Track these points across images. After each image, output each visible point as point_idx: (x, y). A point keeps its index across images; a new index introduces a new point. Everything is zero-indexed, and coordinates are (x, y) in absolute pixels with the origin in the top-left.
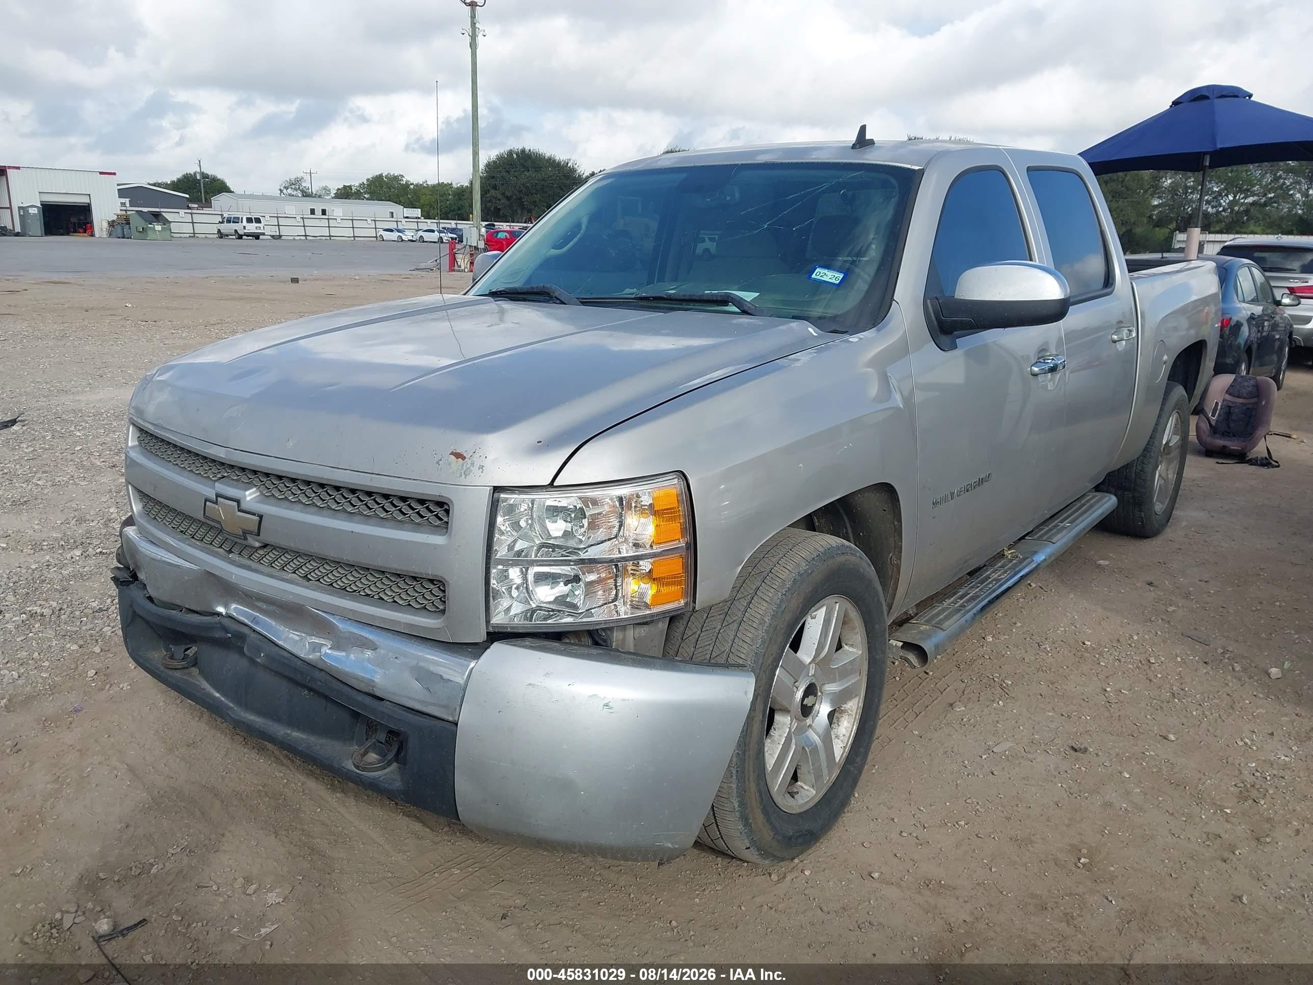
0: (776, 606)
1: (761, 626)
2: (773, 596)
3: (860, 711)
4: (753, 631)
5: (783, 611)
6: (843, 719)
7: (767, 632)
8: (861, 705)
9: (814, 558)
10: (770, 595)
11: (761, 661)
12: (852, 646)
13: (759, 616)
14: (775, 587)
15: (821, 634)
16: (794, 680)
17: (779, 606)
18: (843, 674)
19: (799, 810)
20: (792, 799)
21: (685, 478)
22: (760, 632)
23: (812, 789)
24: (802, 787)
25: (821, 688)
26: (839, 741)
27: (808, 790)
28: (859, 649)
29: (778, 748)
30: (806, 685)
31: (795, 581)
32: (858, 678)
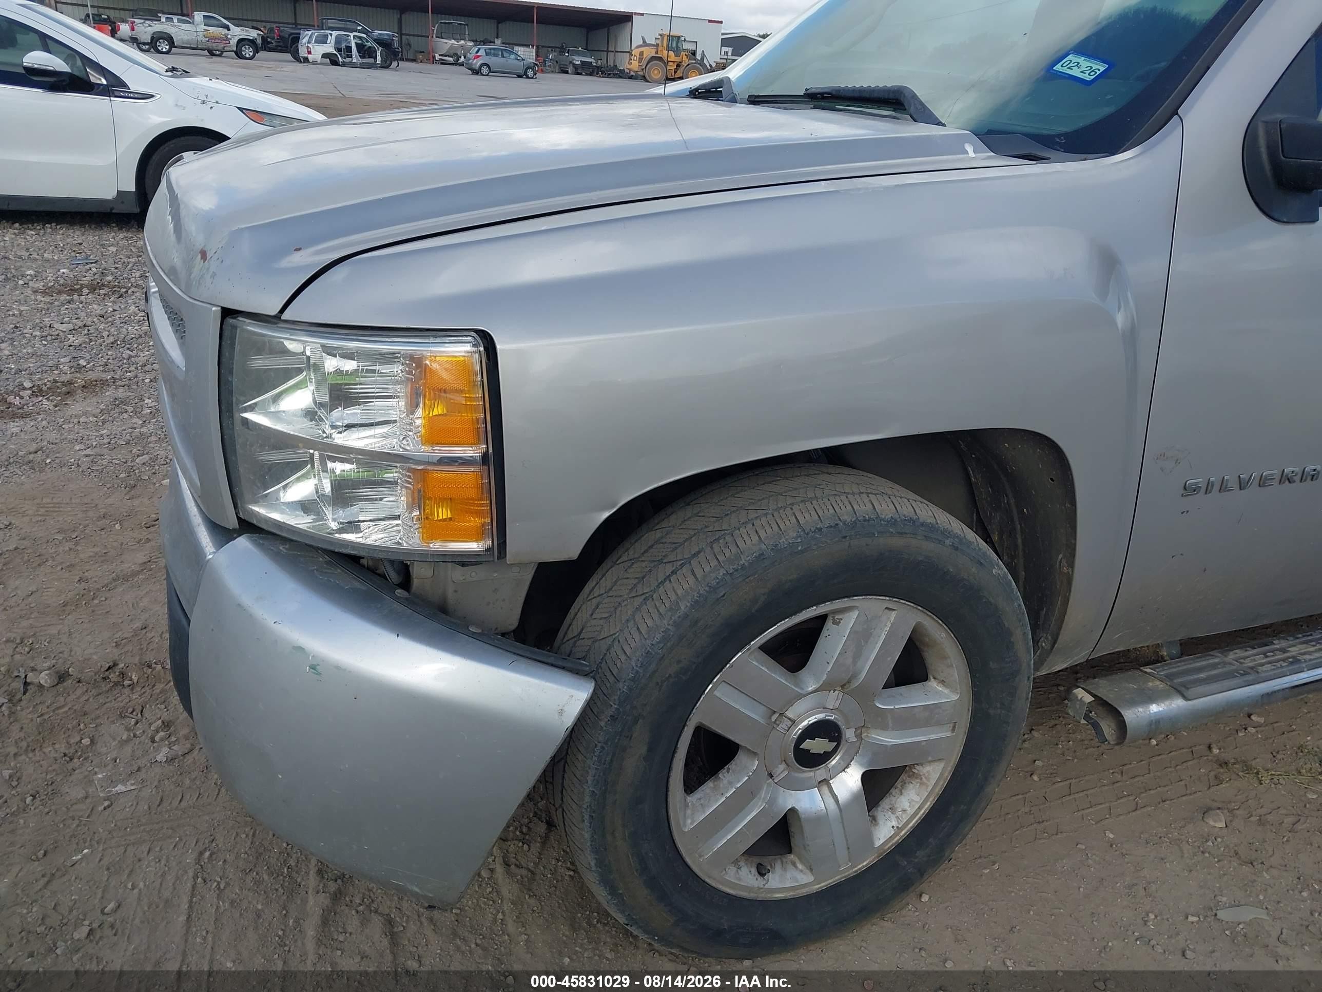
0: (707, 589)
1: (670, 614)
2: (710, 572)
3: (943, 784)
4: (656, 616)
5: (718, 600)
6: (911, 786)
7: (677, 625)
8: (948, 775)
9: (820, 529)
10: (707, 569)
11: (653, 666)
12: (943, 682)
13: (673, 598)
14: (721, 558)
15: (844, 651)
16: (765, 708)
17: (713, 589)
18: (906, 720)
19: (762, 896)
20: (762, 874)
21: (487, 342)
22: (665, 622)
23: (808, 872)
24: (794, 864)
25: (859, 731)
26: (893, 817)
27: (801, 871)
28: (954, 690)
29: (717, 801)
30: (812, 720)
31: (761, 557)
32: (949, 734)
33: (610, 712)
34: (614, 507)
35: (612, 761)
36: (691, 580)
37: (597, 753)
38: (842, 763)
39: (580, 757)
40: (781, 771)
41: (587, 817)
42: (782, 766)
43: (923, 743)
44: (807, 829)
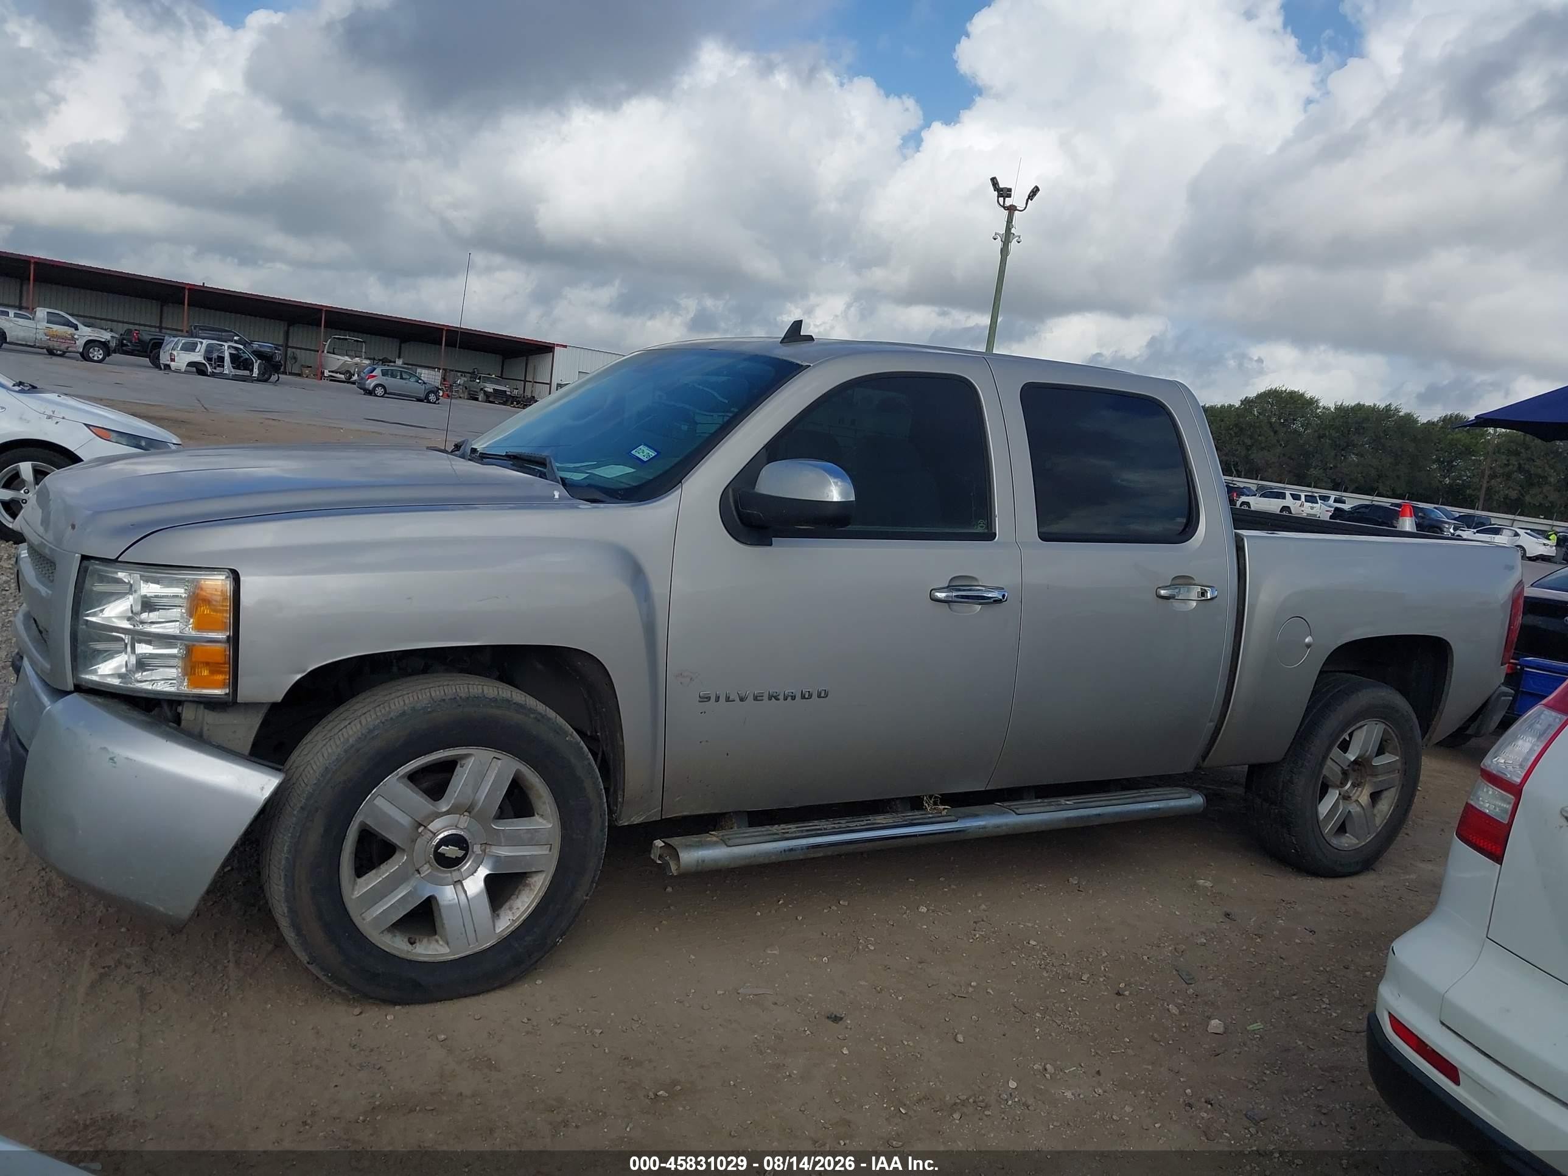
3: (544, 889)
4: (334, 747)
5: (374, 737)
6: (524, 890)
7: (346, 751)
8: (547, 883)
9: (444, 700)
12: (542, 816)
15: (465, 784)
16: (410, 819)
17: (370, 731)
18: (515, 840)
19: (409, 957)
20: (412, 944)
21: (235, 577)
22: (339, 750)
23: (446, 946)
24: (437, 941)
25: (483, 847)
26: (510, 913)
27: (441, 945)
28: (549, 822)
29: (377, 880)
30: (446, 833)
31: (404, 713)
32: (547, 852)
33: (299, 805)
34: (304, 672)
35: (300, 836)
36: (359, 726)
37: (291, 831)
38: (471, 869)
39: (281, 836)
40: (426, 870)
41: (282, 876)
42: (427, 866)
43: (528, 857)
44: (445, 913)
